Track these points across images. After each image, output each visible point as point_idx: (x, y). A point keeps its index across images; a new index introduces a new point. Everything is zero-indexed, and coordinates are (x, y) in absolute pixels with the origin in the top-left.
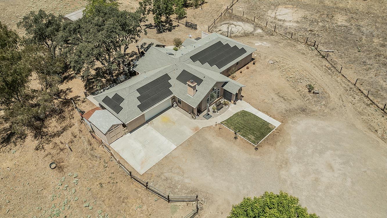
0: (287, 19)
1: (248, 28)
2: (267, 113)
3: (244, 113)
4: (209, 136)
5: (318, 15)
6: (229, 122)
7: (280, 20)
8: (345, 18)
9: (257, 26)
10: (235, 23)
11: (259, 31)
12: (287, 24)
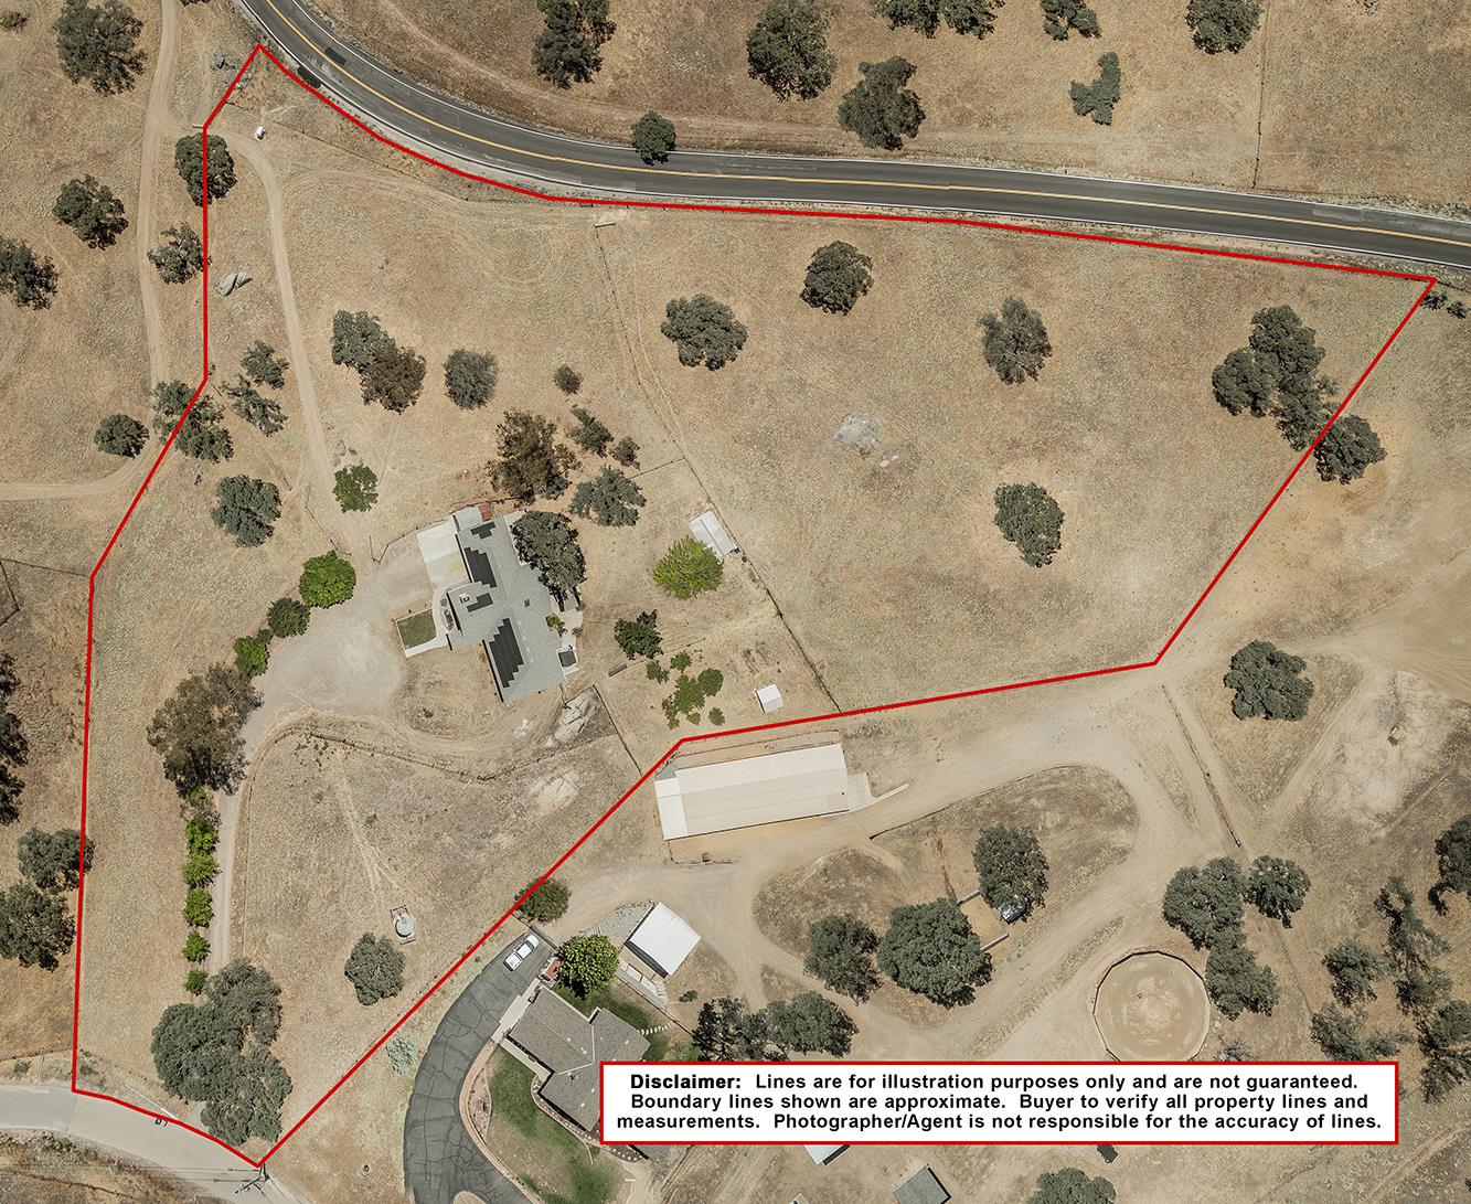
0: (547, 788)
1: (563, 733)
2: (423, 654)
3: (431, 635)
4: (423, 593)
5: (530, 824)
6: (428, 616)
7: (552, 779)
8: (504, 846)
9: (560, 746)
10: (581, 721)
11: (550, 743)
12: (541, 783)
